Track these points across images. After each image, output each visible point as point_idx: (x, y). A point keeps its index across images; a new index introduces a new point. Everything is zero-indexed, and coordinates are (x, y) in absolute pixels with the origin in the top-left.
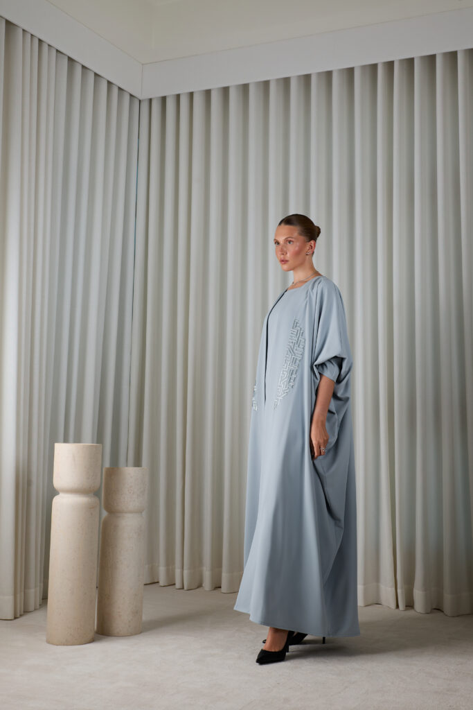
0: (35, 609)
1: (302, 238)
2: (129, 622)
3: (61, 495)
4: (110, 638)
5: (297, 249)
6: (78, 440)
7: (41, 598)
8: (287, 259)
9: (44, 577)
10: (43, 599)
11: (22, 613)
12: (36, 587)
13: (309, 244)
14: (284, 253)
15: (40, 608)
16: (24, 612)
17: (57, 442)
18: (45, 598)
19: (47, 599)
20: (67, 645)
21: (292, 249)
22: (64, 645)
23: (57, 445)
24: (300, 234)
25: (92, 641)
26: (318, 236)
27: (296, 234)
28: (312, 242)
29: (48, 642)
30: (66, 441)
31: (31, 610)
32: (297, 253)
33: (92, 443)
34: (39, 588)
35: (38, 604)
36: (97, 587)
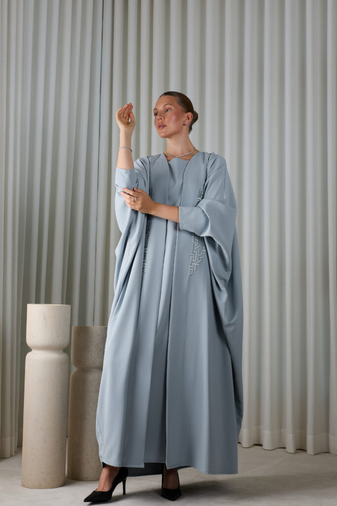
0: (11, 456)
2: (97, 468)
3: (33, 351)
4: (80, 482)
6: (48, 301)
7: (16, 446)
10: (18, 447)
12: (11, 435)
13: (186, 115)
15: (15, 454)
17: (30, 303)
18: (20, 446)
19: (22, 446)
20: (41, 489)
22: (37, 488)
23: (29, 306)
25: (64, 484)
28: (190, 114)
29: (23, 486)
30: (37, 302)
31: (7, 456)
33: (62, 304)
34: (14, 437)
35: (14, 451)
36: (67, 436)
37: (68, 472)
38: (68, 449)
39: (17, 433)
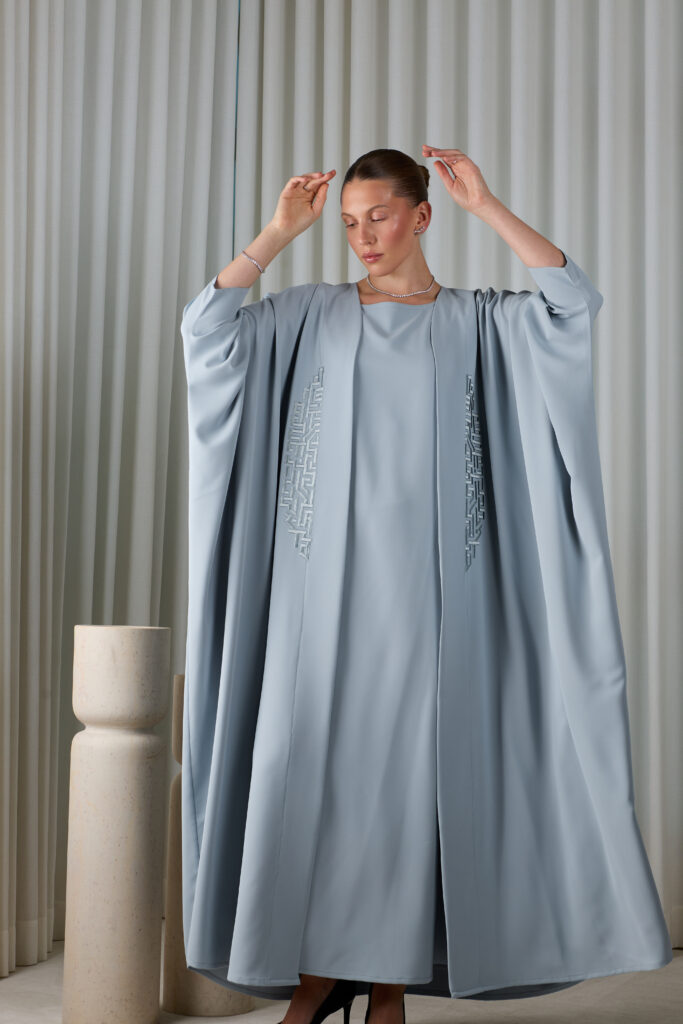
0: (40, 961)
1: (403, 201)
3: (89, 730)
4: (190, 1019)
5: (395, 226)
6: (120, 618)
7: (51, 939)
8: (378, 251)
9: (57, 897)
10: (54, 941)
11: (14, 968)
12: (40, 915)
13: (417, 211)
14: (370, 240)
15: (49, 958)
16: (17, 966)
17: (81, 623)
18: (59, 939)
19: (63, 940)
21: (385, 229)
23: (79, 630)
24: (397, 194)
26: (427, 184)
27: (388, 195)
28: (422, 205)
30: (97, 620)
31: (31, 962)
32: (398, 237)
33: (151, 625)
34: (46, 919)
35: (45, 950)
36: (163, 918)
37: (165, 996)
38: (166, 946)
39: (52, 910)
